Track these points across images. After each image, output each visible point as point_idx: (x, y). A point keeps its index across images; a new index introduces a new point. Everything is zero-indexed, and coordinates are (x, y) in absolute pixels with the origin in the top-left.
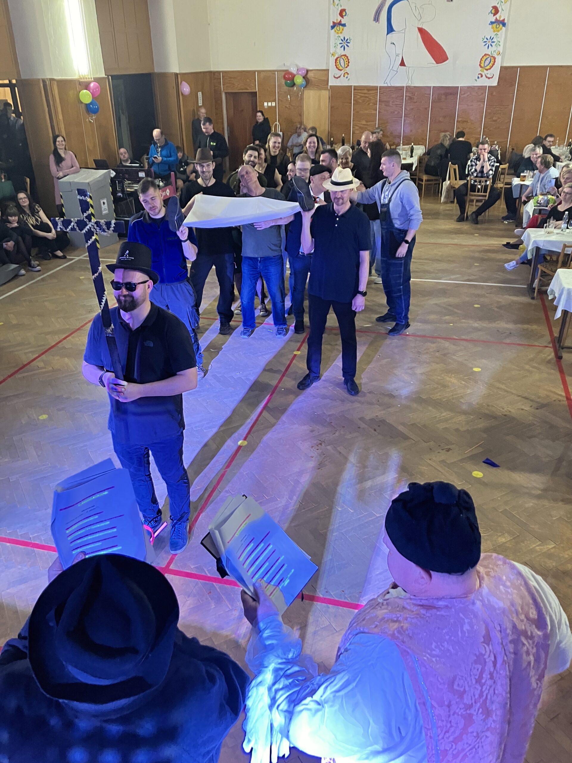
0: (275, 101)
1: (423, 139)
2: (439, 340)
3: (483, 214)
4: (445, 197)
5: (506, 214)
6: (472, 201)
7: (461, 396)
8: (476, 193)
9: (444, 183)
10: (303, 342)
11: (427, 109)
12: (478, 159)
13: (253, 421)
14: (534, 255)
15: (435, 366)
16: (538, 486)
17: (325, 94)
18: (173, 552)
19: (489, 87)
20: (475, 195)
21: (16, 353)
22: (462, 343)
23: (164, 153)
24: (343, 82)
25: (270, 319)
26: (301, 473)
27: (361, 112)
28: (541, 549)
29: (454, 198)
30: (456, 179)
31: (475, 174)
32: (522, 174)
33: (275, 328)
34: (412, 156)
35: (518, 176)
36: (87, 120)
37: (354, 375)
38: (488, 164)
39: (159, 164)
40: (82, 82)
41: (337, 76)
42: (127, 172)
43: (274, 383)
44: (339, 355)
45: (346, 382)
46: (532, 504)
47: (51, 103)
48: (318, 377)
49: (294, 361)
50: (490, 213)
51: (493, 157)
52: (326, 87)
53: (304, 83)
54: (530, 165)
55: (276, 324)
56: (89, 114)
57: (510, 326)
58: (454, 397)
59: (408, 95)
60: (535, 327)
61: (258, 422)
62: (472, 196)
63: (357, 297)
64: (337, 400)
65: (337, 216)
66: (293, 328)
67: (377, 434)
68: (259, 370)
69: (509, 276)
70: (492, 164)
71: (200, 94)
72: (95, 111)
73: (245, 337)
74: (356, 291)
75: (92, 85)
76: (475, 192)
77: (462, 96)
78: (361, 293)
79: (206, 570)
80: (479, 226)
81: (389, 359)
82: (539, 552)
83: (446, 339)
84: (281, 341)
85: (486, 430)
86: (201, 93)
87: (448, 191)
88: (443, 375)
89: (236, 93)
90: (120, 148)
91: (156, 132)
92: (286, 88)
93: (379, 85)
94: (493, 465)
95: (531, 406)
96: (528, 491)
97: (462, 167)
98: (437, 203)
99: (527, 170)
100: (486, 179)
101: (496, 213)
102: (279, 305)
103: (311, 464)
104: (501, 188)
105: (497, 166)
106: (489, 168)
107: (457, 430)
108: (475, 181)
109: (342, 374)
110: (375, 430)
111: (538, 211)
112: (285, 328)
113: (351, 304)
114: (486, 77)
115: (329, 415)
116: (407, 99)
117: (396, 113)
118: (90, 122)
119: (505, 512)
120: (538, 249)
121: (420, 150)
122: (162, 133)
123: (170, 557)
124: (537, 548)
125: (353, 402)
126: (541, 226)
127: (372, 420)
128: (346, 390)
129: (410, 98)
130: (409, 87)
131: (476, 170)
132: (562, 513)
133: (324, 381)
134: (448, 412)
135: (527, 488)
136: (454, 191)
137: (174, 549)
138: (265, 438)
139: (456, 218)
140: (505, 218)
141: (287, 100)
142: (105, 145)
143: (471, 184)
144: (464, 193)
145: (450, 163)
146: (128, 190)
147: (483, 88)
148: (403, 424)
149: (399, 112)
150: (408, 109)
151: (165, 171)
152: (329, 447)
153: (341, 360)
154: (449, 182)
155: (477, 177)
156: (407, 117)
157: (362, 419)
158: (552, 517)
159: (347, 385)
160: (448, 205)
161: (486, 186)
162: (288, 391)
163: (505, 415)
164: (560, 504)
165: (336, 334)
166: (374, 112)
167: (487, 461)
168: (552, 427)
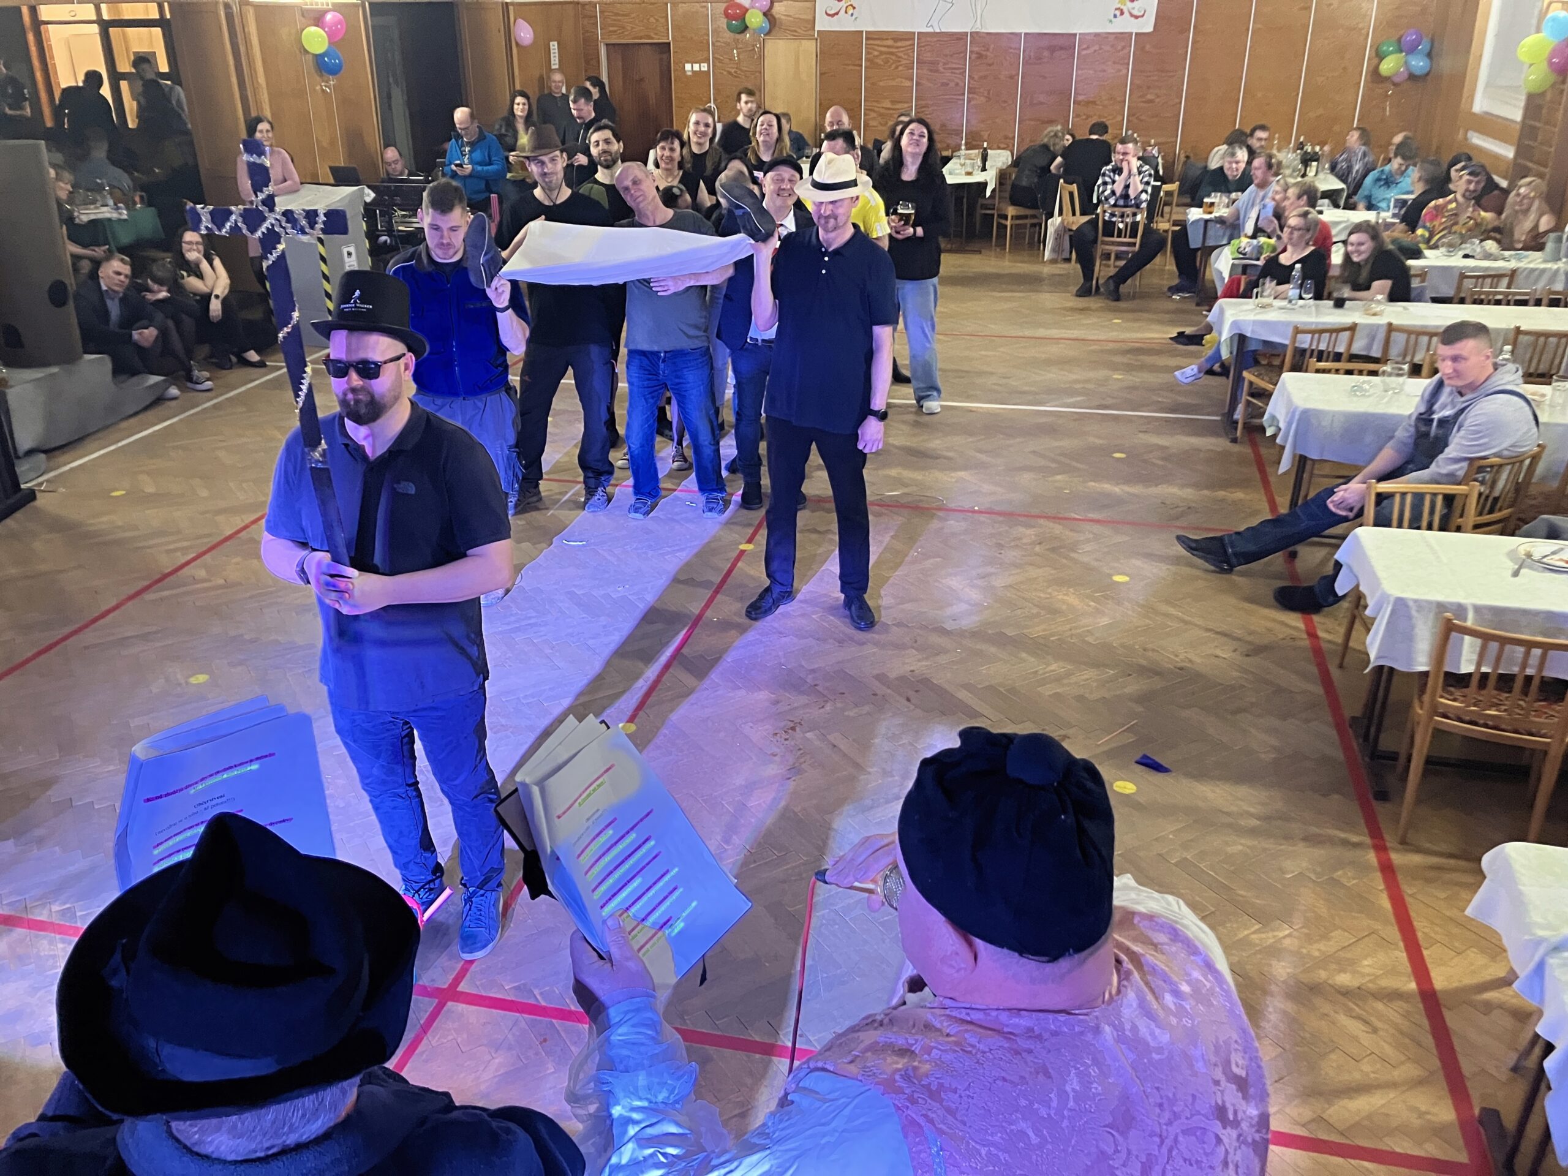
0: (707, 60)
1: (1006, 137)
2: (1042, 521)
3: (1129, 281)
4: (1053, 250)
5: (1176, 281)
6: (1107, 256)
7: (1088, 631)
8: (1115, 239)
9: (1050, 221)
10: (759, 527)
11: (1013, 77)
12: (1118, 170)
13: (649, 683)
14: (1235, 353)
15: (1033, 572)
16: (1252, 810)
17: (810, 47)
18: (468, 957)
19: (1137, 34)
20: (1113, 243)
21: (148, 550)
22: (1088, 526)
23: (477, 155)
24: (844, 24)
25: (691, 481)
26: (750, 787)
27: (881, 84)
28: (1261, 939)
29: (1071, 253)
30: (1074, 214)
31: (1112, 201)
32: (1206, 200)
33: (701, 499)
34: (984, 169)
35: (1200, 205)
36: (318, 88)
37: (864, 588)
38: (1138, 179)
39: (465, 177)
40: (308, 10)
41: (831, 12)
42: (398, 192)
43: (695, 609)
44: (833, 551)
45: (848, 604)
46: (1240, 847)
47: (242, 49)
48: (788, 595)
49: (740, 564)
50: (1144, 282)
51: (1146, 167)
52: (810, 32)
53: (766, 25)
54: (1220, 181)
55: (702, 489)
56: (321, 76)
57: (1188, 493)
58: (1074, 632)
59: (976, 49)
60: (1239, 495)
61: (660, 686)
62: (1107, 243)
63: (866, 422)
64: (831, 641)
65: (826, 253)
66: (739, 499)
67: (912, 707)
68: (662, 581)
69: (1182, 399)
70: (1145, 179)
71: (554, 45)
72: (334, 71)
73: (638, 516)
74: (865, 411)
75: (329, 17)
76: (1113, 236)
77: (1084, 52)
78: (875, 414)
79: (536, 992)
80: (1122, 304)
81: (938, 559)
82: (1257, 945)
83: (1055, 518)
84: (713, 525)
85: (1144, 699)
86: (555, 43)
87: (1058, 237)
88: (1050, 590)
89: (627, 44)
90: (387, 146)
91: (460, 114)
92: (728, 36)
93: (917, 30)
94: (1156, 767)
95: (1235, 651)
96: (1231, 820)
97: (1087, 191)
98: (1038, 263)
99: (1215, 191)
100: (1134, 210)
101: (1155, 281)
102: (708, 451)
103: (773, 770)
104: (1166, 231)
105: (1154, 187)
106: (1141, 187)
107: (1080, 698)
108: (1113, 215)
109: (839, 588)
110: (908, 700)
111: (1240, 270)
112: (723, 499)
113: (855, 438)
114: (1132, 15)
115: (813, 671)
116: (974, 56)
117: (952, 85)
118: (323, 91)
119: (1183, 864)
120: (1242, 339)
121: (1001, 158)
122: (472, 116)
123: (459, 966)
124: (1253, 936)
125: (862, 644)
126: (1247, 295)
127: (902, 679)
128: (848, 620)
129: (980, 56)
130: (977, 33)
131: (1113, 193)
132: (1304, 864)
133: (801, 601)
134: (1061, 664)
135: (1228, 814)
136: (1071, 237)
137: (467, 949)
138: (674, 717)
139: (1074, 289)
140: (1174, 290)
141: (732, 59)
142: (354, 139)
143: (1104, 220)
144: (1092, 238)
145: (1062, 181)
146: (400, 228)
147: (1124, 37)
148: (967, 687)
149: (957, 84)
150: (976, 77)
151: (479, 192)
152: (809, 735)
153: (838, 560)
154: (1059, 219)
155: (1115, 205)
156: (974, 93)
157: (881, 678)
158: (1284, 873)
159: (850, 609)
160: (1059, 266)
161: (1135, 225)
162: (726, 625)
163: (1181, 669)
164: (1301, 847)
165: (828, 511)
166: (907, 83)
167: (1144, 761)
168: (1279, 690)
